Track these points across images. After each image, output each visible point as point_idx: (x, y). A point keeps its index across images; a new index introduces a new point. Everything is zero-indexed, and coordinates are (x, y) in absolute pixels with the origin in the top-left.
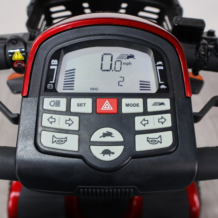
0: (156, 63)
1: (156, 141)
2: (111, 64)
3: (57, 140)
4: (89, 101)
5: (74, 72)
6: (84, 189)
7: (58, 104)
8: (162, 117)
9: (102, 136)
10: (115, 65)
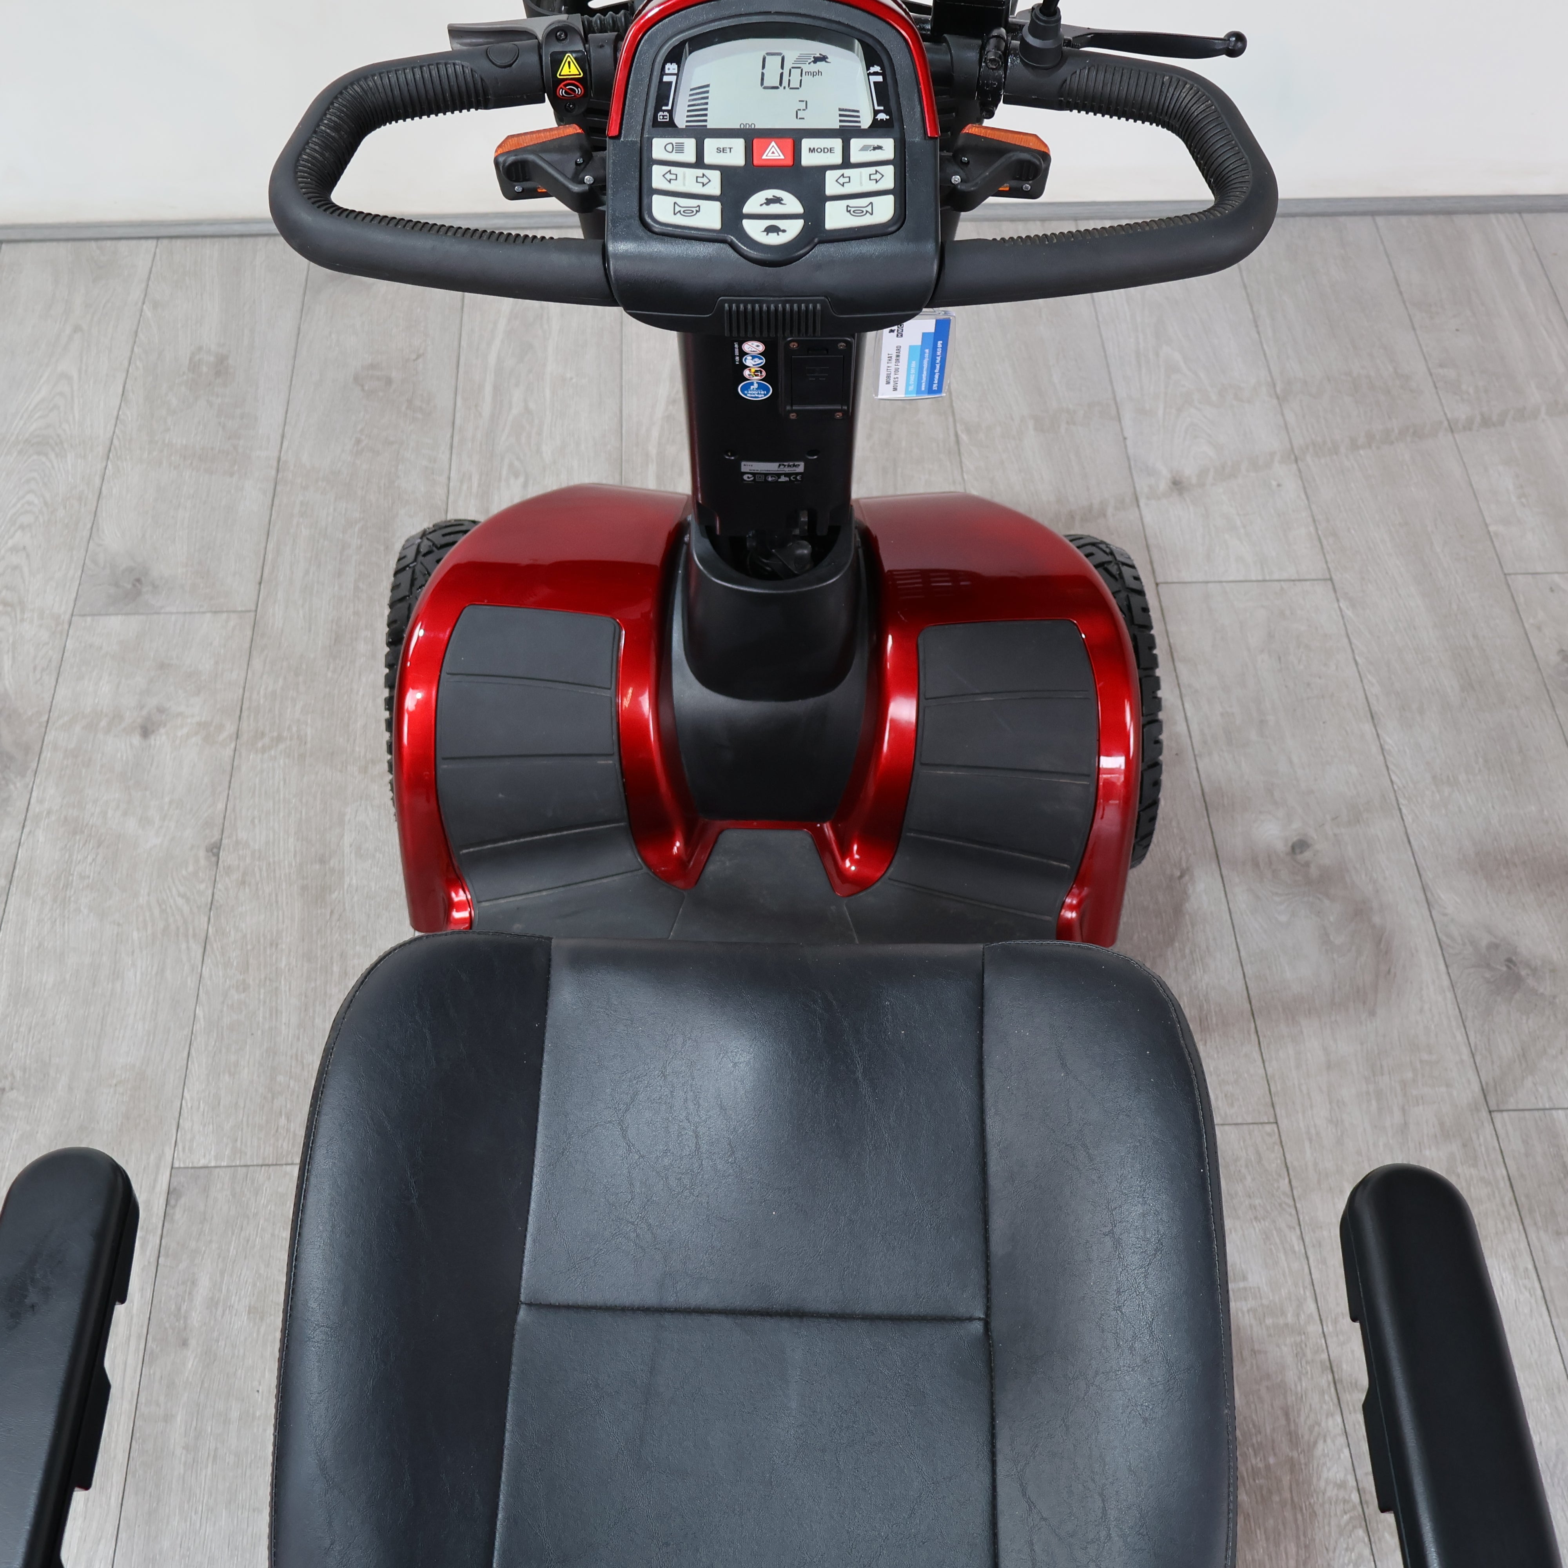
0: (868, 69)
1: (863, 212)
2: (782, 74)
3: (682, 210)
4: (739, 144)
5: (707, 92)
6: (730, 303)
7: (680, 149)
8: (876, 171)
9: (765, 203)
10: (790, 76)
